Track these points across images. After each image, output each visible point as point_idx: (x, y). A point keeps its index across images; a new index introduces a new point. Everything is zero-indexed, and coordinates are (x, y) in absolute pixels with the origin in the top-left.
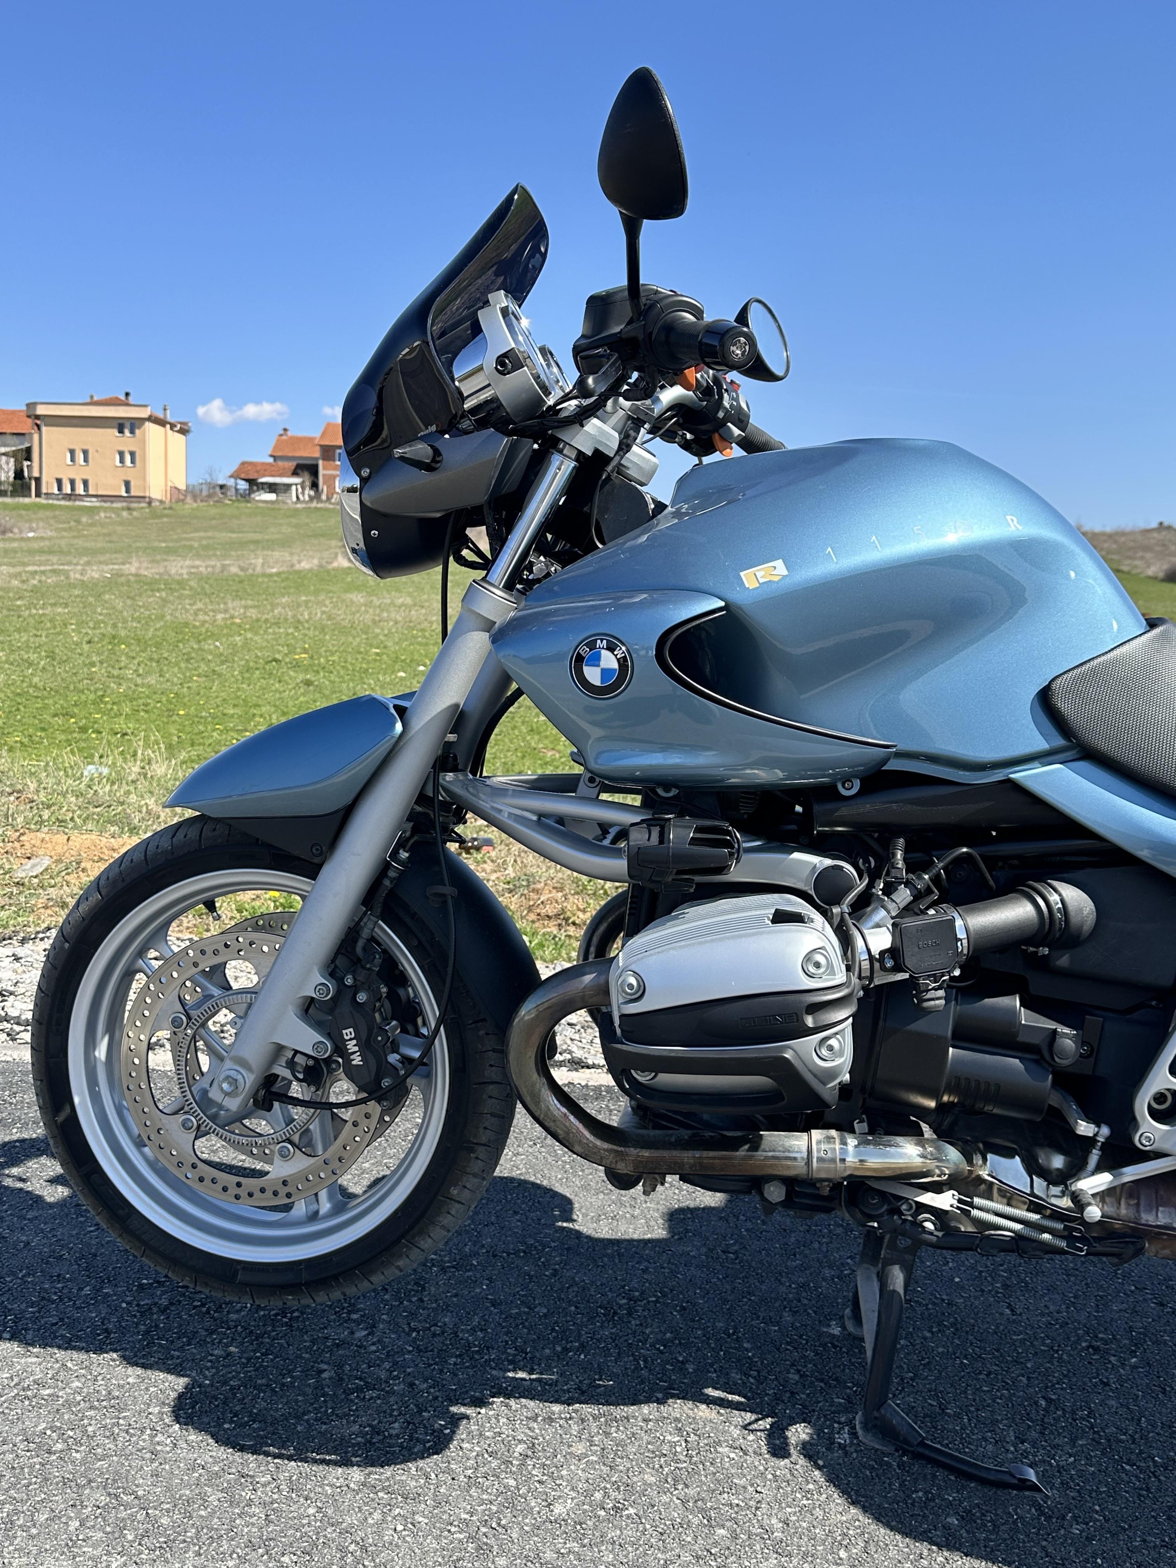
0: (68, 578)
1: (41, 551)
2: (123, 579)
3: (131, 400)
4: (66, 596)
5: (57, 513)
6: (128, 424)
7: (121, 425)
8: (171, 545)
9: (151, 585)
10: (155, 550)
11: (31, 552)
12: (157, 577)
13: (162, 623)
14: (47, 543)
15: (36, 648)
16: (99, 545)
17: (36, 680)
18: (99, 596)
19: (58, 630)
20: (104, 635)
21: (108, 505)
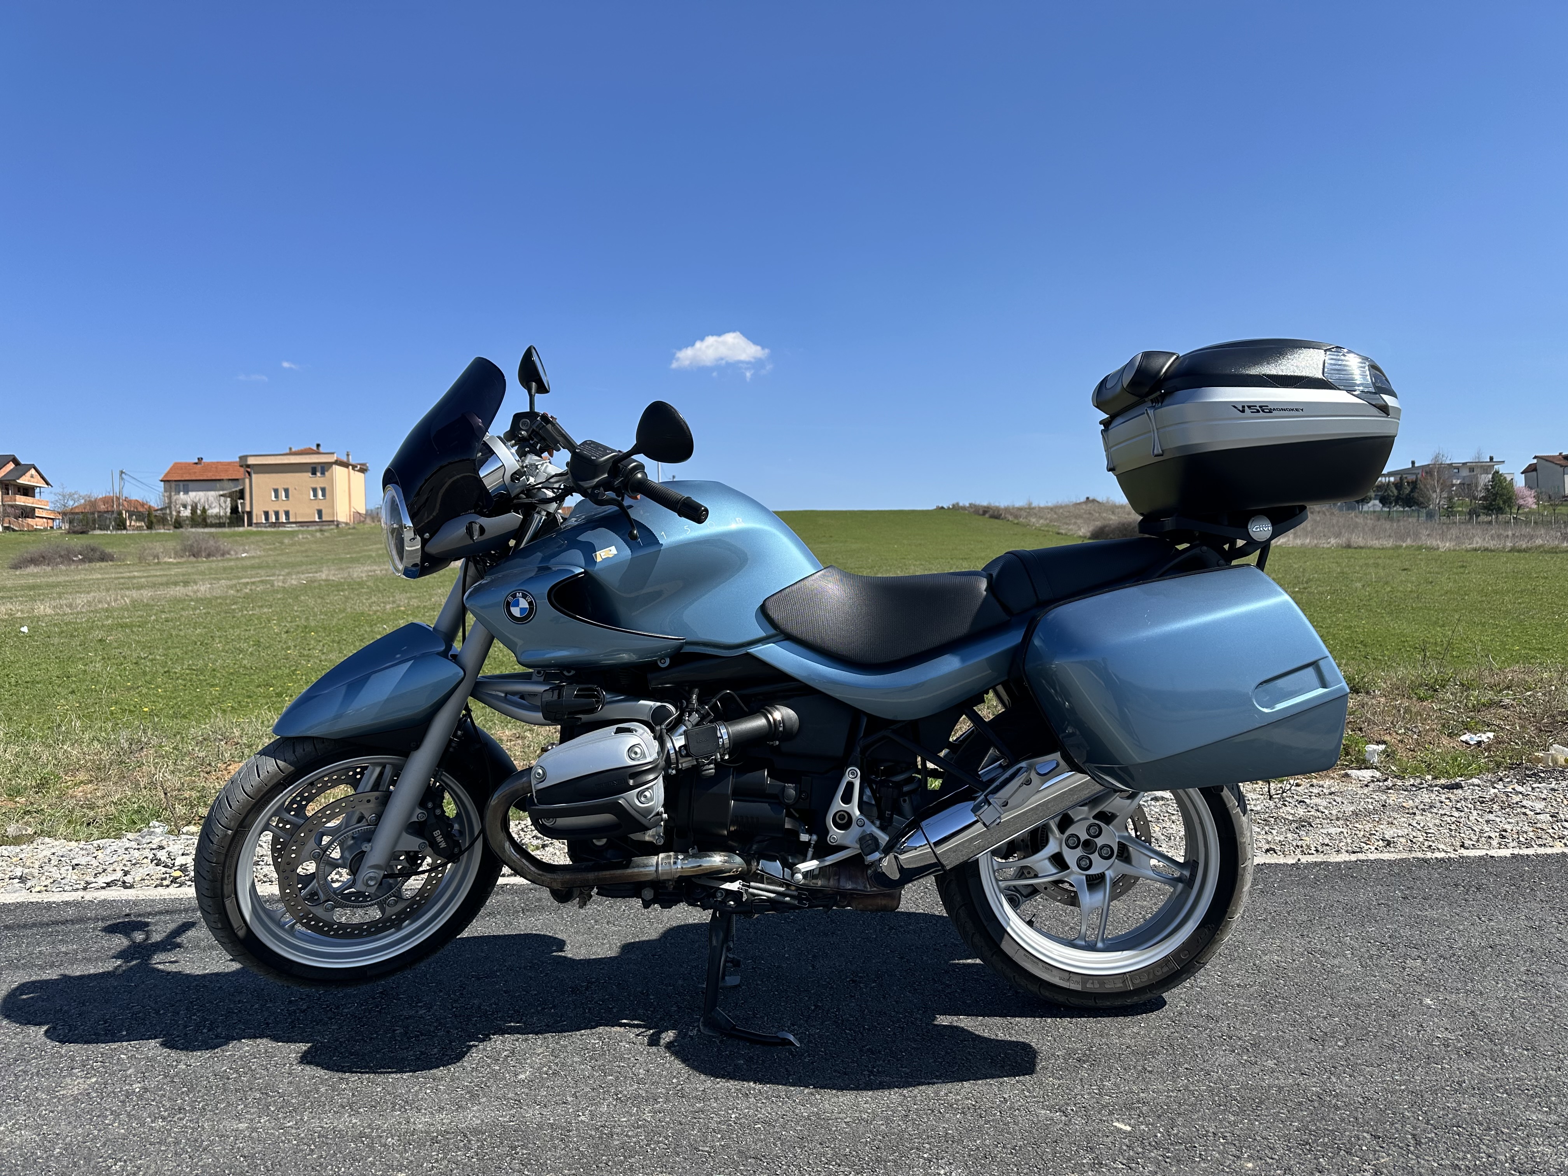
0: (273, 586)
1: (253, 567)
2: (316, 584)
3: (321, 450)
4: (271, 600)
5: (265, 537)
6: (319, 468)
7: (314, 469)
8: (354, 555)
9: (338, 587)
10: (341, 560)
11: (245, 568)
12: (342, 580)
13: (344, 615)
14: (257, 561)
15: (245, 639)
16: (298, 559)
17: (245, 662)
18: (297, 598)
19: (263, 625)
20: (298, 626)
21: (305, 528)
